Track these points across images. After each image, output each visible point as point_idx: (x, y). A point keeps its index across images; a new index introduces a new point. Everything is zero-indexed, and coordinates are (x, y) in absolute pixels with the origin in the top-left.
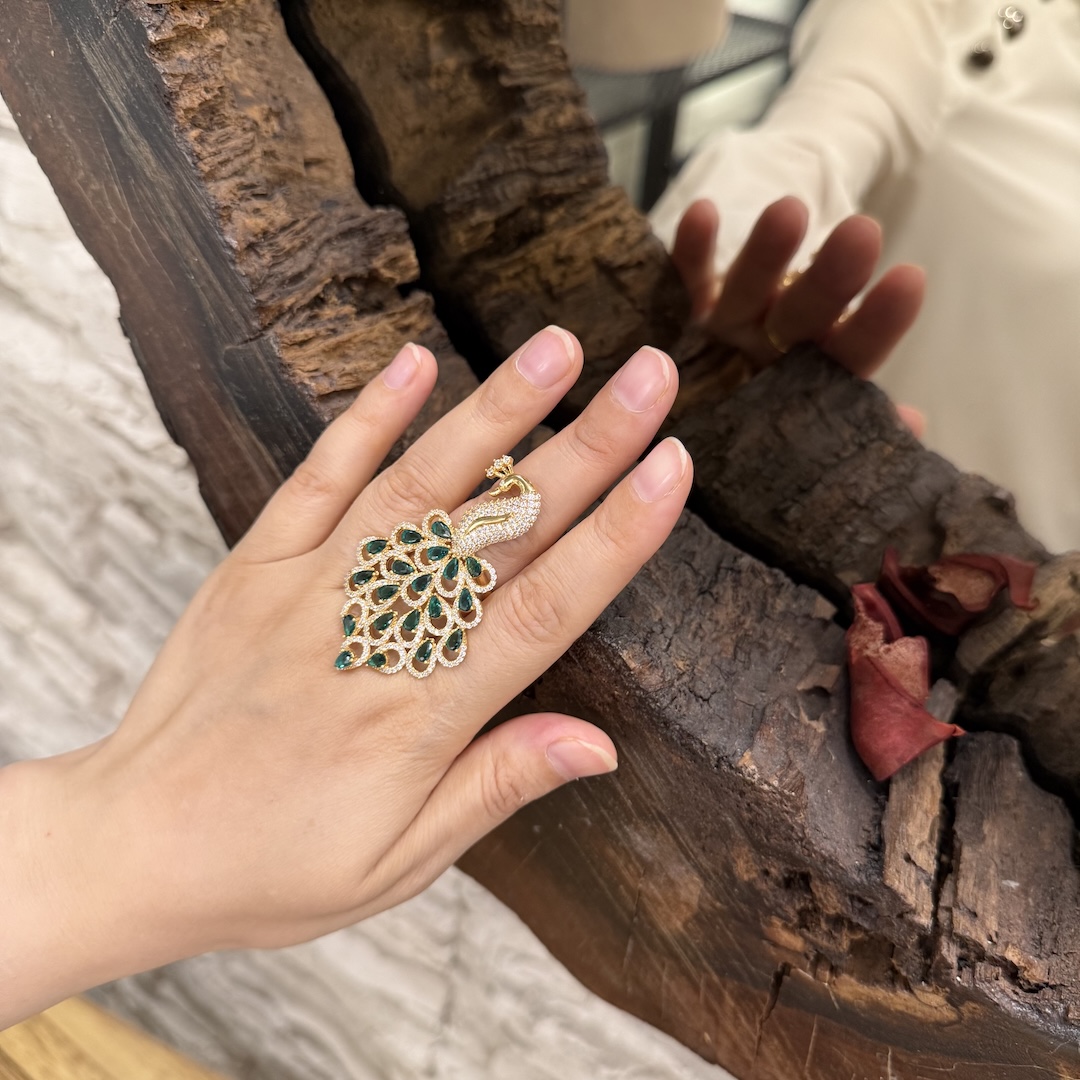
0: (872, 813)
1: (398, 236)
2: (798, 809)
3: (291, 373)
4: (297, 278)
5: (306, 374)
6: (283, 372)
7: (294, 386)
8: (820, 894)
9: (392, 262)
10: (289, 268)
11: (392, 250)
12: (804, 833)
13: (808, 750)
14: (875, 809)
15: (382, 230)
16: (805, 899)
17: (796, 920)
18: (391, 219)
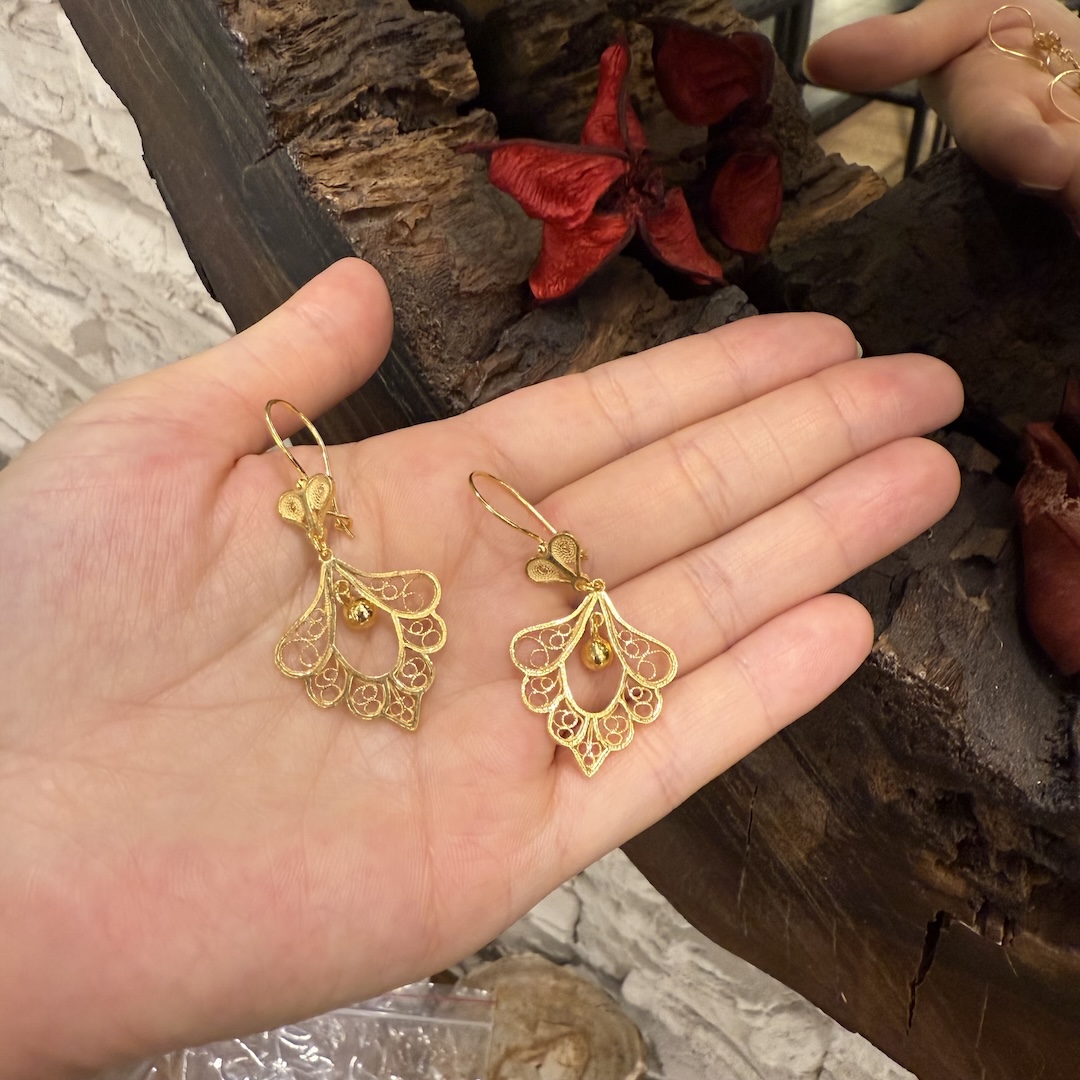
0: (1057, 716)
1: (452, 43)
2: (954, 709)
3: (312, 189)
4: (324, 84)
5: (329, 190)
6: (304, 189)
7: (317, 204)
8: (987, 822)
9: (445, 73)
10: (314, 72)
11: (444, 59)
12: (963, 741)
13: (967, 634)
14: (1060, 712)
15: (431, 36)
16: (967, 829)
17: (955, 856)
18: (443, 24)
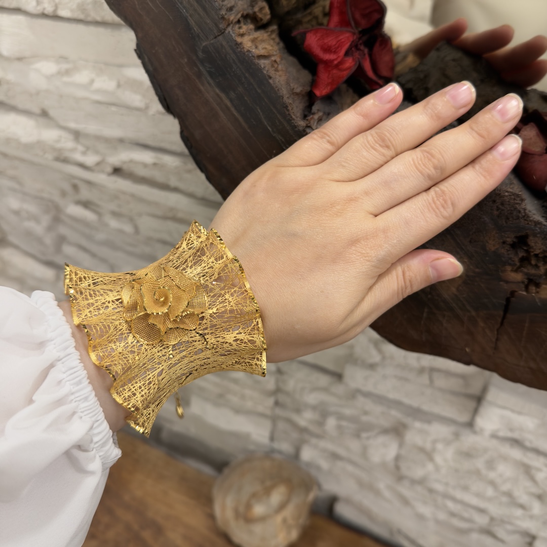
2: (522, 200)
3: (242, 47)
4: (231, 9)
6: (237, 48)
7: (244, 54)
8: (532, 244)
9: (261, 9)
11: (260, 4)
12: (525, 213)
16: (524, 250)
17: (518, 264)
